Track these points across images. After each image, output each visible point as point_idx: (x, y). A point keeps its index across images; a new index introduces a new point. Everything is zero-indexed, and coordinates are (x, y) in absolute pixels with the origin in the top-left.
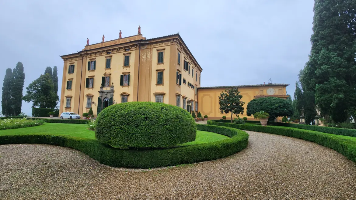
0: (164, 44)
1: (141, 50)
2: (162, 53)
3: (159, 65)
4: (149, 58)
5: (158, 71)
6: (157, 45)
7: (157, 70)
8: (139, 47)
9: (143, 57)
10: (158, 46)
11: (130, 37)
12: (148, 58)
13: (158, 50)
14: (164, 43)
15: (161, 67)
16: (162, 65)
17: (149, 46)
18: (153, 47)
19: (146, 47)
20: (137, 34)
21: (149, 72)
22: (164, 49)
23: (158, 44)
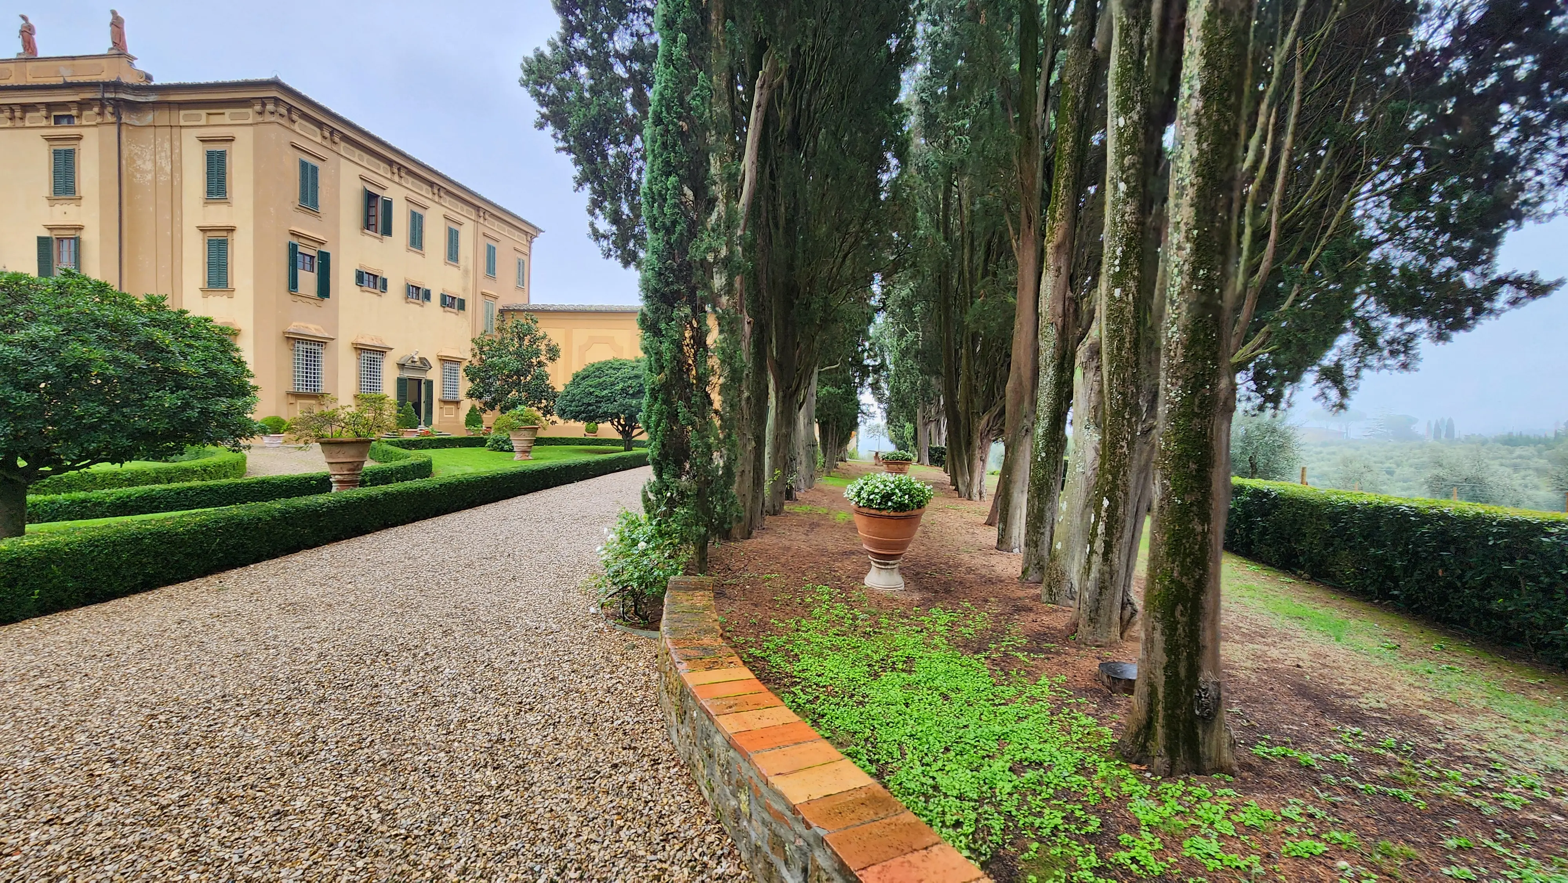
0: (228, 115)
1: (124, 128)
2: (222, 154)
3: (212, 208)
4: (168, 169)
5: (209, 234)
6: (199, 117)
7: (204, 230)
8: (117, 114)
9: (139, 162)
10: (203, 122)
11: (73, 58)
12: (162, 169)
13: (204, 141)
14: (228, 111)
15: (218, 215)
16: (223, 208)
17: (163, 117)
18: (182, 123)
19: (149, 118)
20: (105, 52)
21: (169, 233)
22: (231, 140)
23: (203, 113)
